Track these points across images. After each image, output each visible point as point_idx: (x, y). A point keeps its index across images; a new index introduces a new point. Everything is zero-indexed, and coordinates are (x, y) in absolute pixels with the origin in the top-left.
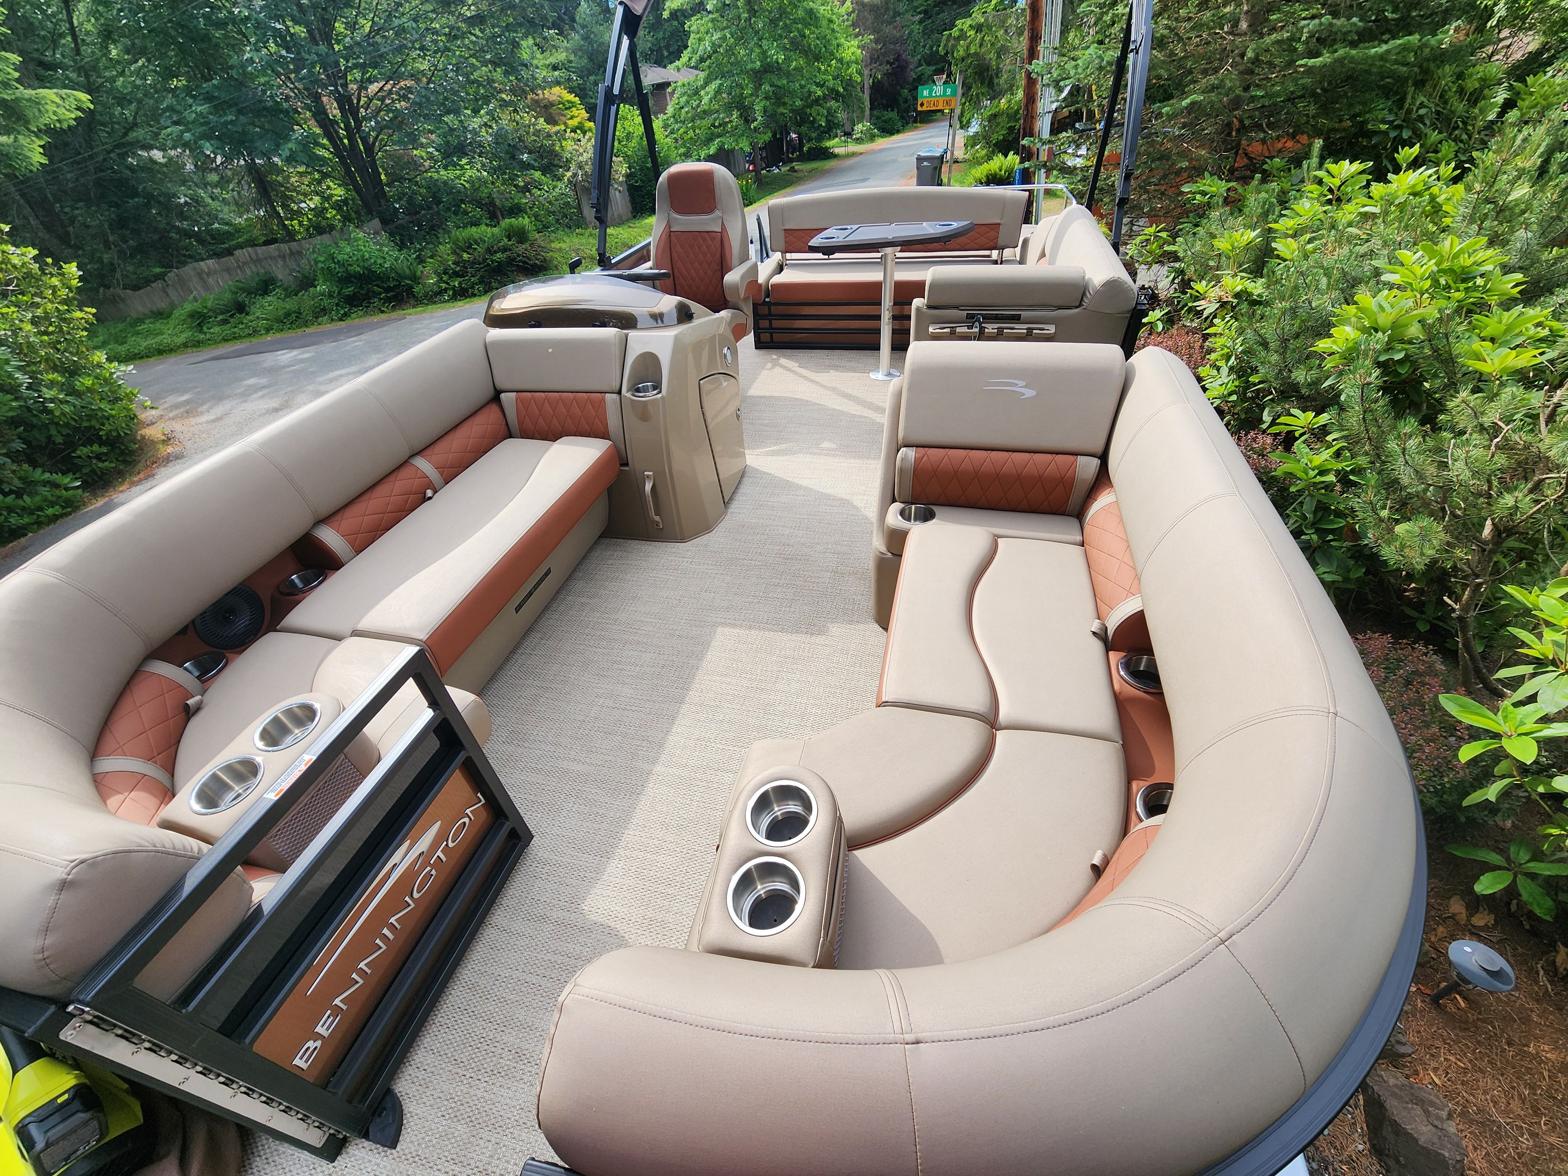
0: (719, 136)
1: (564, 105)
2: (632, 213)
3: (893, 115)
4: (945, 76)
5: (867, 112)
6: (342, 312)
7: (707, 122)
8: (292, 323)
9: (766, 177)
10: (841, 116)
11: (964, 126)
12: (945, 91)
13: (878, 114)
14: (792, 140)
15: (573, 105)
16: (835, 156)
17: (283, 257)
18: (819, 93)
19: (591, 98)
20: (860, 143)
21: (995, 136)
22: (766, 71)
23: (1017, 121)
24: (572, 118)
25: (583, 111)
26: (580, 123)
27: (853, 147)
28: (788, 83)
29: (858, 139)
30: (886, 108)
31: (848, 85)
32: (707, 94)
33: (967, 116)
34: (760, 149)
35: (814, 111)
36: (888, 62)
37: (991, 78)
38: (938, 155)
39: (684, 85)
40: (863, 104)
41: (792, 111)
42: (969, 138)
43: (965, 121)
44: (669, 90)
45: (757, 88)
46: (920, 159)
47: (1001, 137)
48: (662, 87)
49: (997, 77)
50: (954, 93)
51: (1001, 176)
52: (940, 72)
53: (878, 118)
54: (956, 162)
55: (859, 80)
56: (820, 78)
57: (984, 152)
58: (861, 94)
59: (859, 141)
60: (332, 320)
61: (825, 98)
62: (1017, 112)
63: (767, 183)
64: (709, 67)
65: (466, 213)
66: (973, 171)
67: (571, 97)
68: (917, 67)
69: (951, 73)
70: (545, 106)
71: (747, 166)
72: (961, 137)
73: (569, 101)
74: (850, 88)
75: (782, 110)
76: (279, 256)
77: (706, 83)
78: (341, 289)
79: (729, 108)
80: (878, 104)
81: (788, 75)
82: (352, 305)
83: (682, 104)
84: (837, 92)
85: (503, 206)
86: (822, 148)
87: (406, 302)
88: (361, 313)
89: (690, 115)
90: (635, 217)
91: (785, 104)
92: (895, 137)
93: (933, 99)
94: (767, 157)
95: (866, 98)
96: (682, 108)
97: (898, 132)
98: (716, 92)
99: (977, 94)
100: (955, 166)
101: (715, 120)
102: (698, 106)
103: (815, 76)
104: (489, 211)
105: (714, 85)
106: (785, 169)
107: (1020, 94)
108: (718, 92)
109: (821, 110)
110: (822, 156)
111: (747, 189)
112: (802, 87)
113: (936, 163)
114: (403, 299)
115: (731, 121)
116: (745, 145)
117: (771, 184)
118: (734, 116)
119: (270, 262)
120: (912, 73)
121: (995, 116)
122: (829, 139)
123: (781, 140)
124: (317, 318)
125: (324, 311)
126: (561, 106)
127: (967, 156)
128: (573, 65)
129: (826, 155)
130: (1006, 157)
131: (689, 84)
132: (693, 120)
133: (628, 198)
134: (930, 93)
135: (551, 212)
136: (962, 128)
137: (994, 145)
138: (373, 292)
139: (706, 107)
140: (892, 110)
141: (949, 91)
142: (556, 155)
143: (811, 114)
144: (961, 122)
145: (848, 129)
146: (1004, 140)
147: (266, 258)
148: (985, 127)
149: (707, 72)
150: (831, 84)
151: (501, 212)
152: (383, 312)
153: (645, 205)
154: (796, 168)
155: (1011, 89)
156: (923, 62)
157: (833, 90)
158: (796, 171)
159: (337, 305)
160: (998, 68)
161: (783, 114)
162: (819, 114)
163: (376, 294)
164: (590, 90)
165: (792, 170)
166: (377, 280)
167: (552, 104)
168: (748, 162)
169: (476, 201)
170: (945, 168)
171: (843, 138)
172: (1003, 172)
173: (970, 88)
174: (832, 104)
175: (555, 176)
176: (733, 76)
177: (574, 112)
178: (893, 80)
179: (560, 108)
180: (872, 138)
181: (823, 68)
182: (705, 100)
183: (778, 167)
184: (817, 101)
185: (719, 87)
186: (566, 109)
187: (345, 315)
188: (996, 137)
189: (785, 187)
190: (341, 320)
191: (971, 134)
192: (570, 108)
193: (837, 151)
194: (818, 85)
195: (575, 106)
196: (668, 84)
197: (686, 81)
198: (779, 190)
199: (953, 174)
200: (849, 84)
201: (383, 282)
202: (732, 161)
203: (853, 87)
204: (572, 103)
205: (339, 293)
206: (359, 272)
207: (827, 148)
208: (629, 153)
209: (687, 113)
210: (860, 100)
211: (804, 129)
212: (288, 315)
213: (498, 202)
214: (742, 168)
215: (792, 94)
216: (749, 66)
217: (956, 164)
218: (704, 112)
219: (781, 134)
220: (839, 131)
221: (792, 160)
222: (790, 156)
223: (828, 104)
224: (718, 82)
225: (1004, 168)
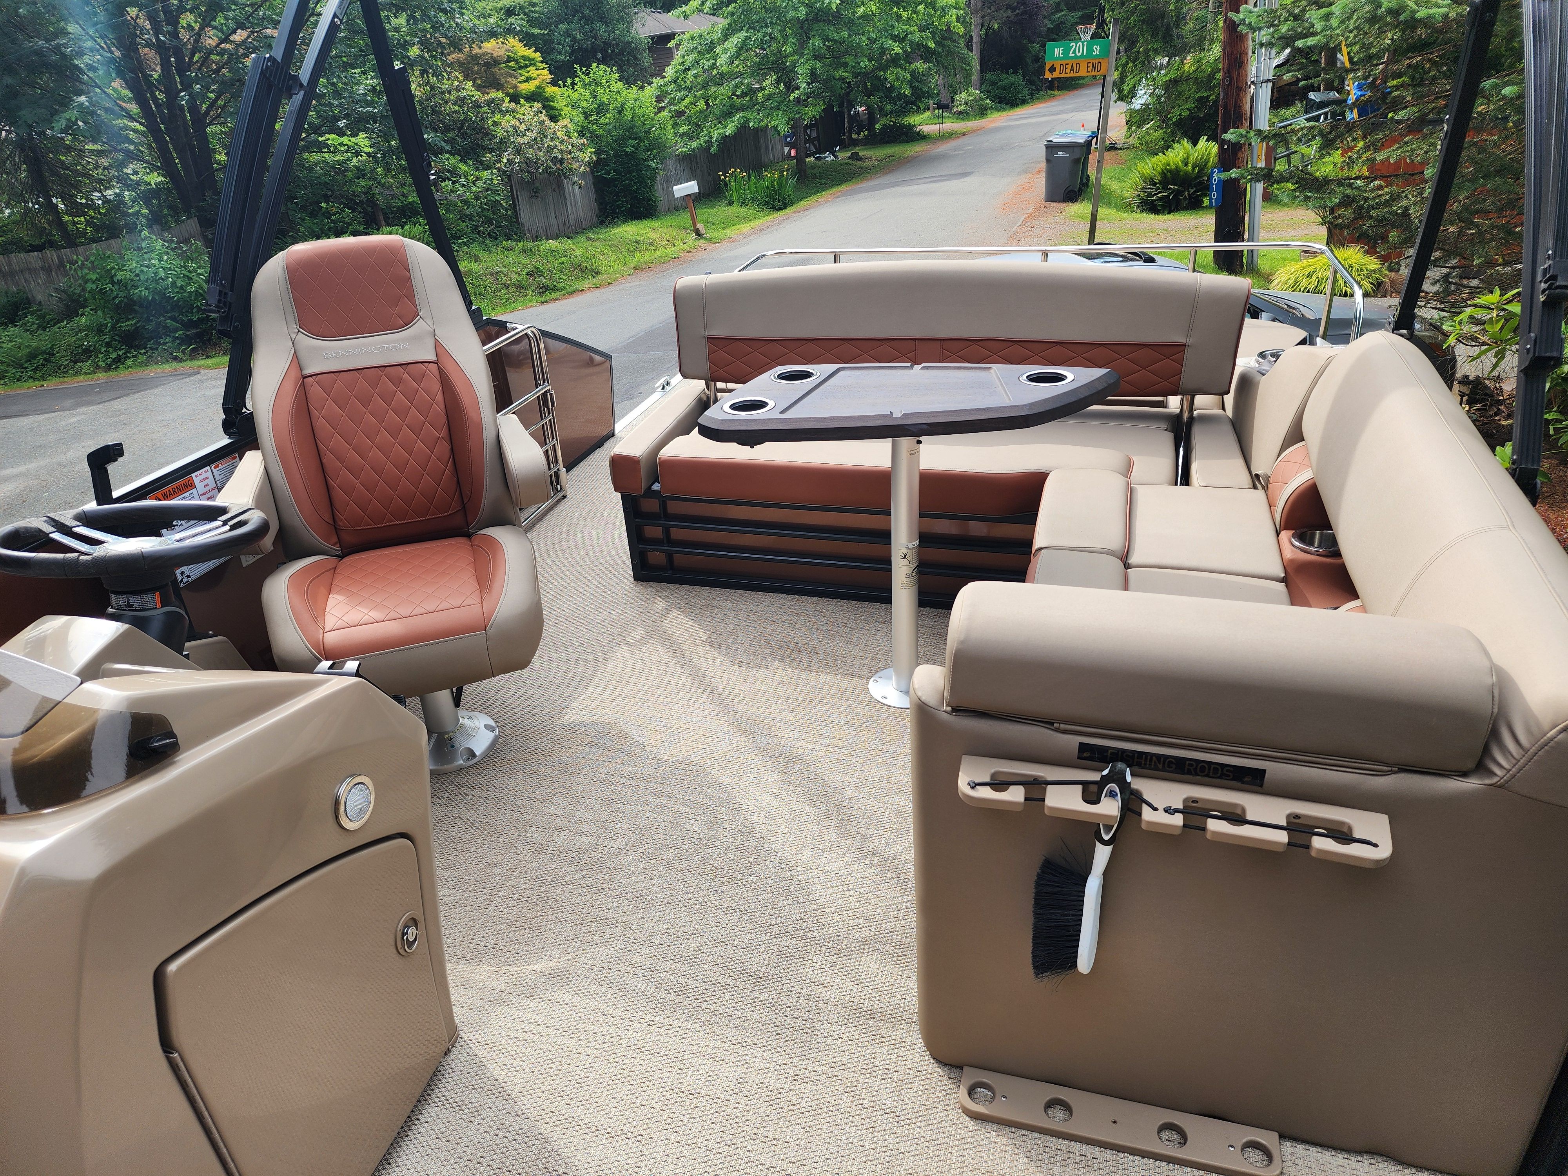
0: (743, 108)
1: (517, 62)
2: (598, 217)
3: (1016, 79)
4: (1094, 26)
5: (975, 77)
6: (114, 356)
7: (725, 90)
8: (36, 369)
9: (813, 167)
10: (936, 81)
11: (1125, 97)
12: (1090, 50)
13: (994, 78)
14: (857, 114)
15: (531, 62)
16: (922, 137)
17: (48, 270)
18: (898, 50)
19: (560, 53)
20: (963, 119)
21: (1176, 112)
22: (816, 20)
23: (1211, 89)
24: (527, 80)
25: (546, 72)
26: (538, 87)
27: (950, 125)
28: (850, 35)
29: (960, 113)
30: (1005, 68)
31: (944, 38)
32: (725, 51)
33: (1130, 82)
34: (806, 127)
35: (890, 75)
36: (1009, 7)
37: (1168, 29)
38: (1081, 140)
39: (692, 38)
40: (969, 64)
41: (856, 75)
42: (1132, 113)
43: (1126, 88)
44: (671, 44)
45: (802, 44)
46: (1051, 148)
47: (1186, 113)
48: (662, 40)
49: (1178, 26)
50: (1105, 53)
51: (1186, 173)
52: (1086, 20)
53: (993, 83)
54: (1113, 148)
55: (961, 31)
56: (900, 28)
57: (1159, 134)
58: (965, 51)
59: (962, 115)
60: (98, 367)
61: (908, 58)
62: (1212, 76)
63: (814, 177)
64: (732, 14)
65: (328, 214)
66: (1140, 166)
67: (530, 53)
68: (1053, 13)
69: (1104, 21)
70: (487, 64)
71: (786, 149)
72: (1118, 113)
73: (525, 58)
74: (948, 43)
75: (841, 73)
76: (42, 269)
77: (727, 34)
78: (118, 322)
79: (761, 69)
80: (994, 64)
81: (851, 24)
82: (131, 346)
83: (688, 64)
84: (926, 47)
85: (389, 207)
86: (903, 126)
87: (215, 344)
88: (142, 358)
89: (700, 79)
90: (602, 223)
91: (845, 65)
92: (1019, 111)
93: (1070, 62)
94: (817, 138)
95: (974, 57)
96: (689, 69)
97: (1023, 102)
98: (741, 49)
99: (1146, 51)
100: (1108, 155)
101: (736, 86)
102: (713, 66)
103: (893, 26)
104: (366, 213)
105: (735, 40)
106: (843, 155)
107: (1216, 51)
108: (743, 48)
109: (901, 73)
110: (904, 137)
111: (780, 185)
112: (872, 41)
113: (1077, 154)
114: (210, 340)
115: (762, 89)
116: (780, 123)
117: (821, 178)
118: (768, 82)
119: (27, 276)
120: (1046, 21)
121: (1175, 82)
122: (918, 111)
123: (841, 114)
124: (75, 362)
125: (88, 353)
126: (512, 64)
127: (1131, 141)
128: (537, 9)
129: (910, 135)
130: (1195, 144)
131: (700, 36)
132: (705, 86)
133: (593, 196)
134: (1066, 52)
135: (467, 216)
136: (1121, 98)
137: (1174, 123)
138: (166, 327)
139: (725, 69)
140: (1015, 73)
141: (1096, 50)
142: (486, 134)
143: (886, 79)
144: (1120, 91)
145: (945, 100)
146: (1191, 117)
147: (22, 271)
148: (1159, 97)
149: (728, 21)
150: (917, 37)
151: (385, 214)
152: (176, 358)
153: (619, 207)
154: (861, 154)
155: (1200, 44)
156: (1063, 6)
157: (919, 46)
158: (860, 159)
159: (108, 345)
160: (1178, 15)
161: (843, 79)
162: (898, 79)
163: (169, 331)
164: (559, 44)
165: (855, 157)
166: (172, 310)
167: (496, 62)
168: (787, 144)
169: (347, 198)
170: (1093, 158)
171: (937, 111)
172: (1190, 167)
173: (1132, 43)
174: (920, 66)
175: (482, 163)
176: (766, 26)
177: (532, 72)
178: (1016, 31)
179: (510, 67)
180: (982, 112)
181: (905, 14)
182: (722, 60)
183: (833, 153)
184: (895, 61)
185: (744, 42)
186: (521, 68)
187: (119, 360)
188: (1176, 114)
189: (840, 183)
190: (109, 368)
191: (1138, 107)
192: (526, 66)
193: (926, 129)
194: (895, 38)
195: (534, 65)
196: (670, 37)
197: (696, 32)
198: (832, 187)
199: (1106, 168)
200: (946, 36)
201: (182, 313)
202: (763, 144)
203: (954, 41)
204: (530, 59)
205: (113, 327)
206: (146, 298)
207: (911, 127)
208: (599, 132)
209: (696, 76)
210: (964, 60)
211: (874, 99)
212: (32, 356)
213: (380, 201)
214: (777, 154)
215: (855, 50)
216: (791, 14)
217: (1113, 153)
218: (722, 75)
219: (841, 105)
220: (931, 102)
221: (855, 143)
222: (854, 136)
223: (913, 66)
224: (744, 34)
225: (1192, 160)
